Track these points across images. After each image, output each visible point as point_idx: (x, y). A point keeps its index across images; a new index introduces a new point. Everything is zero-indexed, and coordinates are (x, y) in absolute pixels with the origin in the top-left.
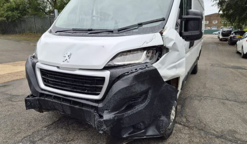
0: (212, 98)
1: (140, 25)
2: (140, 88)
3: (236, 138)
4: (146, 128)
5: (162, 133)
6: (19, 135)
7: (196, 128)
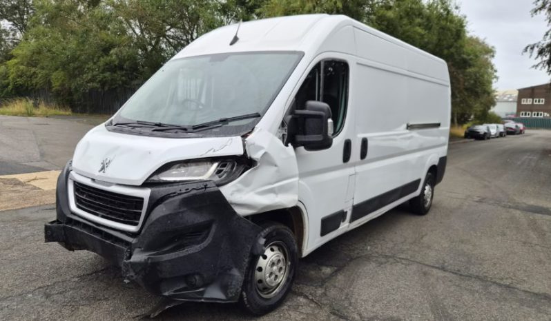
1: (224, 121)
7: (330, 306)
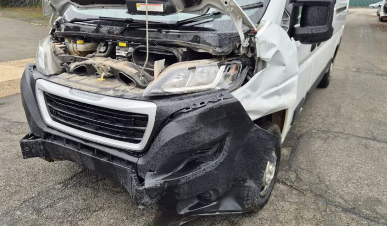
0: (348, 136)
1: (217, 14)
2: (208, 135)
3: (377, 213)
4: (220, 199)
5: (247, 207)
6: (17, 197)
7: (311, 192)
